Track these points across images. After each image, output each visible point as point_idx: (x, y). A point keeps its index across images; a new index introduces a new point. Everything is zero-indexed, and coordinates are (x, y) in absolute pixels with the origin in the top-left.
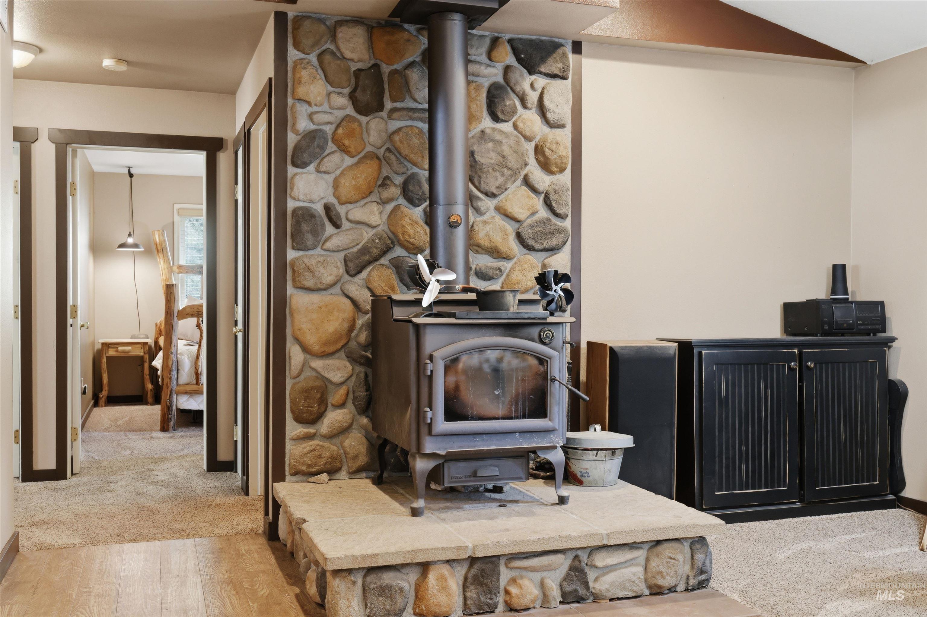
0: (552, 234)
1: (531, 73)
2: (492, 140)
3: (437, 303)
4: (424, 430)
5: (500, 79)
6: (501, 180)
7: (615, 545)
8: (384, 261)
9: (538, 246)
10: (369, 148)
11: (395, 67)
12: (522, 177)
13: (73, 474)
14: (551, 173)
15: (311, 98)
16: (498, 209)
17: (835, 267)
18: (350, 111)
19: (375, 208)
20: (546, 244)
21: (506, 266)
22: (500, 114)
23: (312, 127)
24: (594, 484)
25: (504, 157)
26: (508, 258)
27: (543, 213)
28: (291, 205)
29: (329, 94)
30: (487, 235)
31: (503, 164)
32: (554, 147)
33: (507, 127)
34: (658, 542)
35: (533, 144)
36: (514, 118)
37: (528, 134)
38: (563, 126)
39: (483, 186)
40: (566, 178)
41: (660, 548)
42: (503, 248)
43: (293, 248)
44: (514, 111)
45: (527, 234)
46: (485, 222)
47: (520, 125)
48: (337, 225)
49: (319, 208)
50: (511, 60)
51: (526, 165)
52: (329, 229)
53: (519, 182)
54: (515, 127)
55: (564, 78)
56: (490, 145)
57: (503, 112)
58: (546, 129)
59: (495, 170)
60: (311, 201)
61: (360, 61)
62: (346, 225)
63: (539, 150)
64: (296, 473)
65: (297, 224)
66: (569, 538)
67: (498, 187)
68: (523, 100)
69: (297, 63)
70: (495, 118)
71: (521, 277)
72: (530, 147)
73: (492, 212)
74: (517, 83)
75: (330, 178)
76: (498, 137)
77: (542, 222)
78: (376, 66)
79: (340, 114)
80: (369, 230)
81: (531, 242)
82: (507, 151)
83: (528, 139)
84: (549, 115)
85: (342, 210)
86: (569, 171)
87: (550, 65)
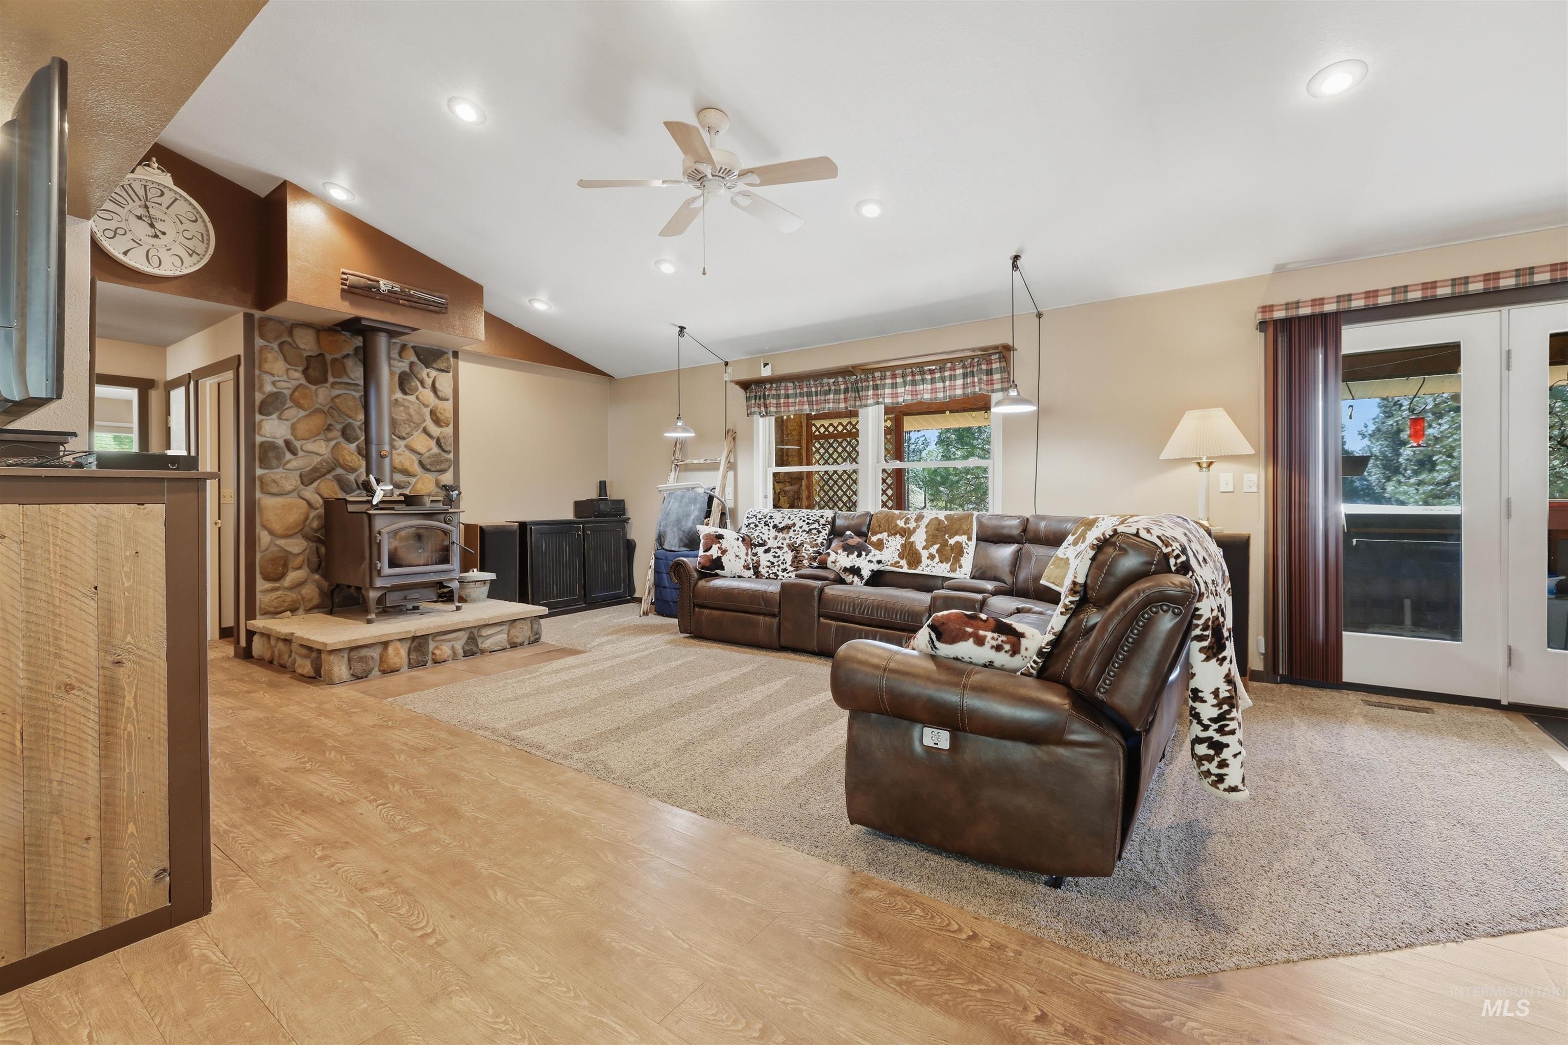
0: (442, 462)
1: (427, 367)
2: (403, 406)
3: (381, 502)
4: (375, 574)
5: (407, 369)
6: (409, 430)
7: (492, 624)
8: (329, 476)
9: (433, 469)
10: (317, 406)
11: (335, 356)
12: (422, 428)
14: (440, 426)
15: (275, 372)
16: (407, 447)
17: (600, 480)
18: (303, 381)
19: (323, 443)
20: (438, 468)
21: (413, 480)
22: (407, 390)
23: (275, 390)
24: (474, 601)
25: (410, 416)
26: (414, 476)
27: (436, 450)
28: (258, 439)
29: (288, 370)
30: (400, 462)
31: (410, 420)
32: (442, 412)
33: (412, 398)
34: (514, 621)
35: (429, 409)
36: (417, 394)
37: (426, 403)
38: (448, 400)
39: (397, 433)
40: (449, 430)
41: (515, 624)
42: (411, 469)
43: (261, 467)
44: (417, 389)
45: (426, 462)
46: (399, 454)
47: (420, 397)
48: (294, 453)
49: (281, 442)
50: (414, 358)
51: (425, 421)
52: (288, 456)
53: (420, 431)
54: (417, 398)
55: (448, 372)
56: (402, 408)
57: (409, 389)
58: (437, 401)
59: (405, 424)
60: (275, 438)
61: (310, 350)
62: (301, 453)
63: (432, 413)
64: (271, 613)
65: (264, 452)
66: (468, 622)
67: (407, 434)
68: (422, 383)
69: (262, 349)
70: (405, 392)
71: (422, 486)
72: (427, 411)
73: (403, 448)
74: (418, 373)
75: (289, 423)
76: (407, 404)
77: (435, 455)
78: (322, 355)
79: (296, 383)
80: (318, 457)
81: (428, 467)
82: (412, 411)
83: (426, 406)
84: (439, 393)
85: (297, 444)
86: (451, 425)
87: (441, 364)
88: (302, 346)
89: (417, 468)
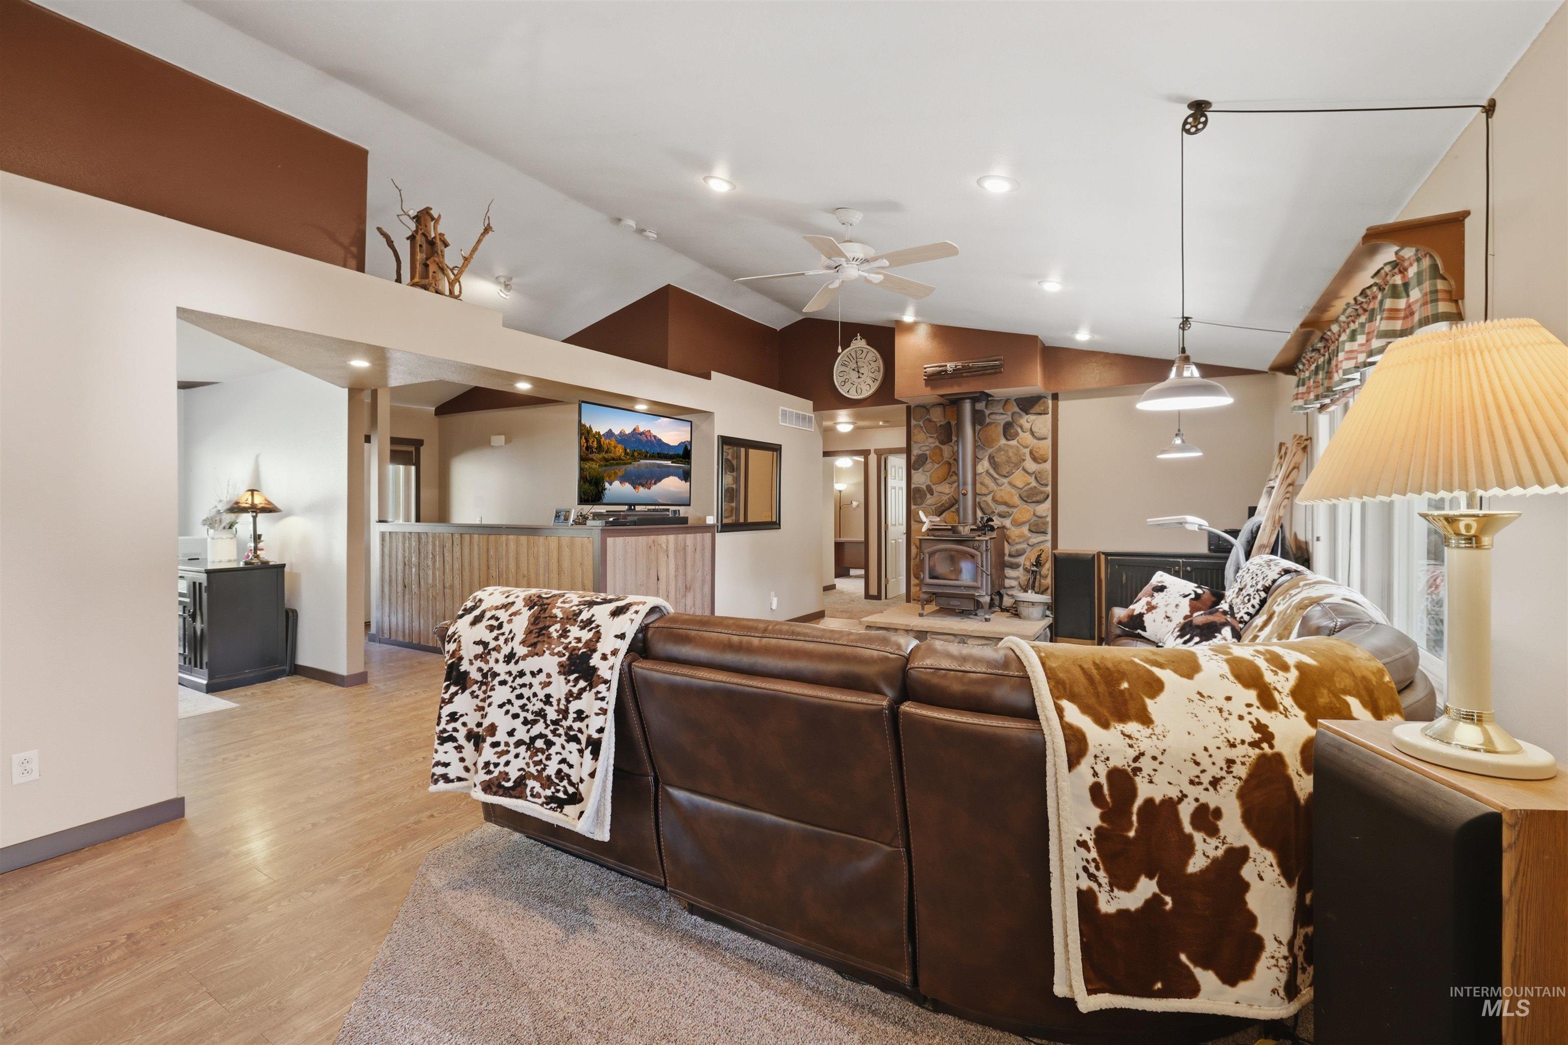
0: (1037, 494)
1: (1027, 414)
3: (929, 530)
5: (1010, 419)
6: (1008, 469)
8: (953, 509)
9: (1028, 501)
10: (945, 459)
13: (886, 598)
14: (1039, 463)
15: (922, 440)
16: (1009, 483)
17: (1250, 508)
18: (937, 444)
19: (947, 486)
20: (1034, 499)
21: (1015, 510)
22: (1009, 437)
23: (921, 452)
25: (1009, 458)
26: (1013, 507)
27: (1034, 484)
28: (913, 486)
29: (929, 438)
30: (1002, 496)
31: (1009, 461)
32: (1037, 450)
33: (1013, 443)
35: (1029, 449)
36: (1018, 438)
37: (1024, 444)
38: (1045, 439)
39: (1000, 472)
40: (1048, 466)
42: (1011, 503)
44: (1017, 434)
45: (1025, 494)
46: (1001, 490)
47: (1020, 441)
48: (932, 494)
49: (925, 488)
50: (1016, 409)
51: (1024, 460)
52: (928, 496)
53: (1021, 468)
54: (1018, 442)
55: (1047, 413)
56: (1003, 452)
57: (1011, 435)
58: (1035, 441)
59: (1005, 465)
60: (920, 484)
61: (941, 421)
62: (935, 494)
63: (1031, 453)
64: (914, 600)
65: (914, 494)
67: (1008, 473)
68: (1021, 427)
69: (914, 427)
70: (1008, 440)
71: (1020, 516)
72: (1027, 451)
73: (1006, 485)
74: (1019, 420)
75: (928, 474)
76: (1009, 448)
77: (1031, 488)
78: (949, 423)
79: (932, 446)
80: (946, 495)
81: (1025, 499)
82: (1011, 454)
83: (1027, 447)
84: (1038, 434)
85: (933, 487)
86: (1050, 461)
87: (1037, 409)
88: (935, 420)
89: (1016, 500)
